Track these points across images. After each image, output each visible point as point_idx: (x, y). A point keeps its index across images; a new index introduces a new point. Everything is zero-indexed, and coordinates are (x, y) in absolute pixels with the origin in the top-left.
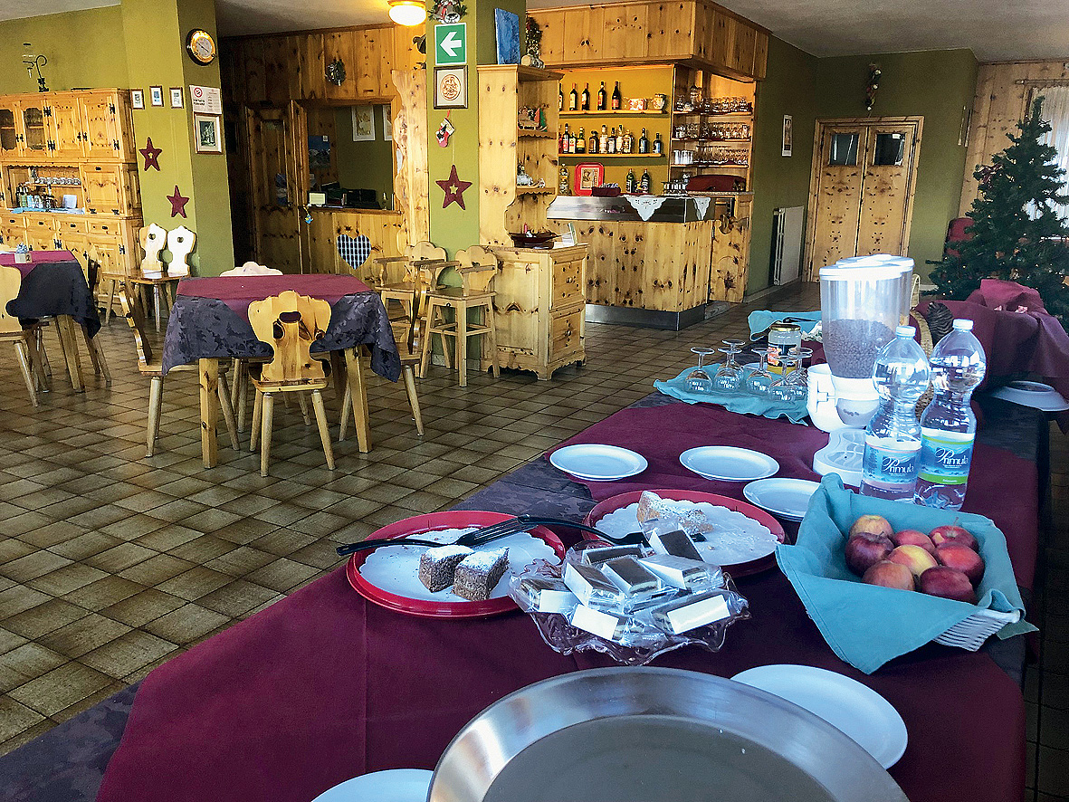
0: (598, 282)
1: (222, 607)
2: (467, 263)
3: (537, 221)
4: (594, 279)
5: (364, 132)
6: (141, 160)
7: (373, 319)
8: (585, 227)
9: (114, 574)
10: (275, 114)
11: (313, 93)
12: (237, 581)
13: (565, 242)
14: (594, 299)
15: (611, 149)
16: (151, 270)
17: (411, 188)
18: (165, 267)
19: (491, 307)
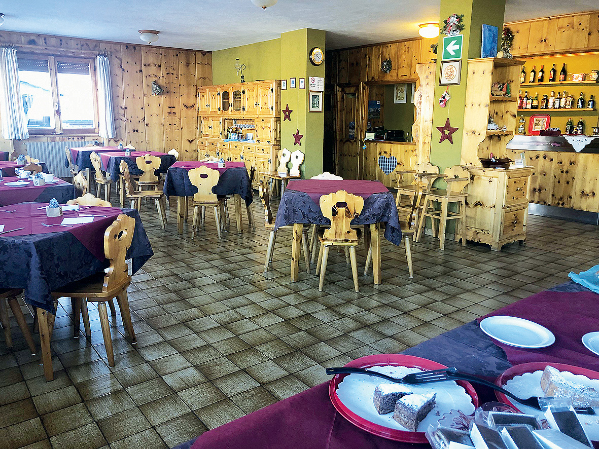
0: (540, 190)
1: (286, 366)
2: (451, 175)
3: (499, 151)
4: (537, 187)
5: (400, 99)
6: (283, 115)
7: (388, 208)
8: (534, 155)
9: (237, 336)
10: (352, 90)
11: (373, 78)
12: (296, 351)
13: (517, 165)
14: (536, 200)
15: (557, 106)
16: (282, 172)
17: (421, 131)
18: (289, 171)
19: (464, 203)
